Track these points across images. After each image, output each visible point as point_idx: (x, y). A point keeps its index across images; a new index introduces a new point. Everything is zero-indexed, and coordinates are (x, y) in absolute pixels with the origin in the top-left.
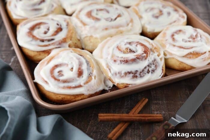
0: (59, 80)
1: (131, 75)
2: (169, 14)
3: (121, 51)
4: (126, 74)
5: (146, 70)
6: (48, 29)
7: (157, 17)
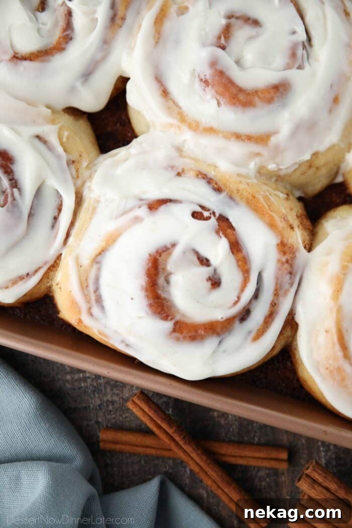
6: (203, 261)
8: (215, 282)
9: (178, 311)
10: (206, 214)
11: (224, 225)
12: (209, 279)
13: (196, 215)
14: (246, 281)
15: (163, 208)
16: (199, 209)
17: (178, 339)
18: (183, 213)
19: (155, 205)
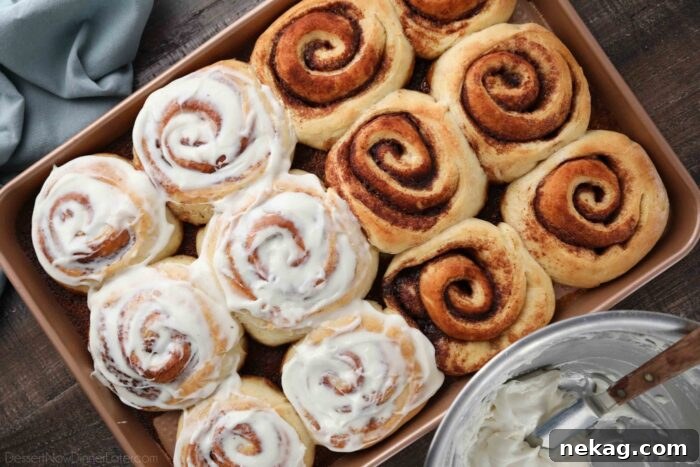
0: (51, 217)
1: (103, 350)
2: (346, 410)
3: (145, 324)
4: (103, 339)
5: (124, 378)
6: (197, 144)
7: (326, 382)
8: (184, 142)
9: (184, 112)
10: (220, 163)
11: (208, 169)
12: (188, 140)
13: (223, 158)
14: (173, 157)
15: (239, 144)
16: (225, 162)
17: (172, 102)
18: (229, 152)
19: (245, 143)
